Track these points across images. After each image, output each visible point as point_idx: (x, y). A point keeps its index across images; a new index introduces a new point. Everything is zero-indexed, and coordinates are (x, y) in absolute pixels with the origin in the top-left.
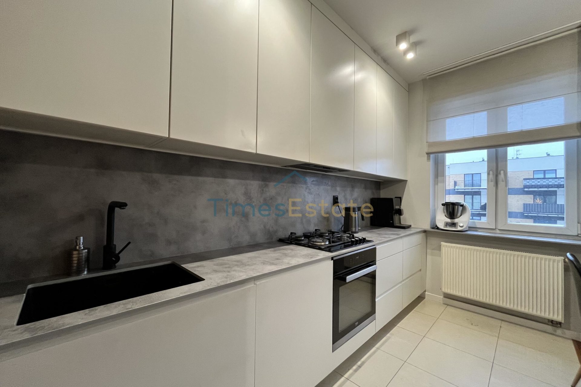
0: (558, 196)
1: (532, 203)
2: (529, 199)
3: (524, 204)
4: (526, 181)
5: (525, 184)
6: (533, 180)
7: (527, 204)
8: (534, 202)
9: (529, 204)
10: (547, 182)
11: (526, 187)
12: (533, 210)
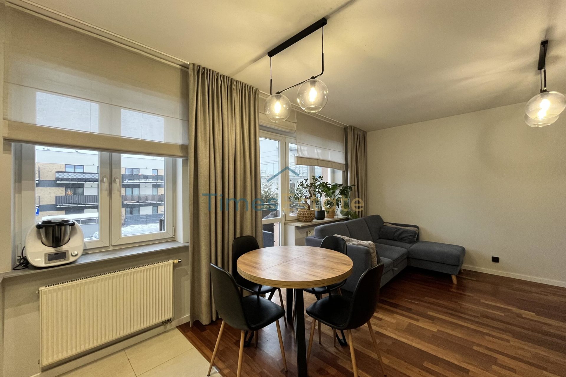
0: (85, 189)
1: (64, 194)
2: (61, 192)
3: (56, 197)
4: (58, 174)
5: (58, 177)
6: (65, 174)
7: (59, 196)
8: (65, 194)
9: (62, 196)
10: (77, 176)
11: (58, 179)
12: (65, 203)
